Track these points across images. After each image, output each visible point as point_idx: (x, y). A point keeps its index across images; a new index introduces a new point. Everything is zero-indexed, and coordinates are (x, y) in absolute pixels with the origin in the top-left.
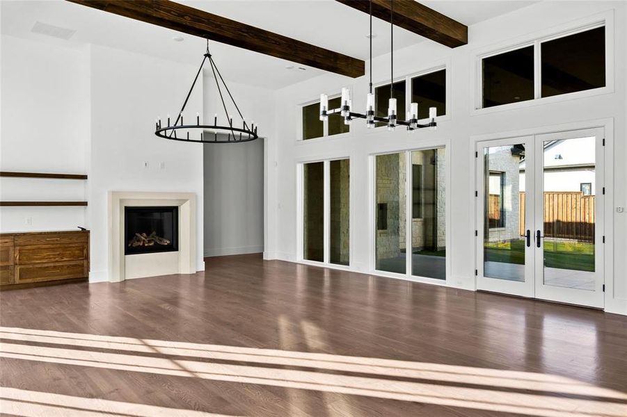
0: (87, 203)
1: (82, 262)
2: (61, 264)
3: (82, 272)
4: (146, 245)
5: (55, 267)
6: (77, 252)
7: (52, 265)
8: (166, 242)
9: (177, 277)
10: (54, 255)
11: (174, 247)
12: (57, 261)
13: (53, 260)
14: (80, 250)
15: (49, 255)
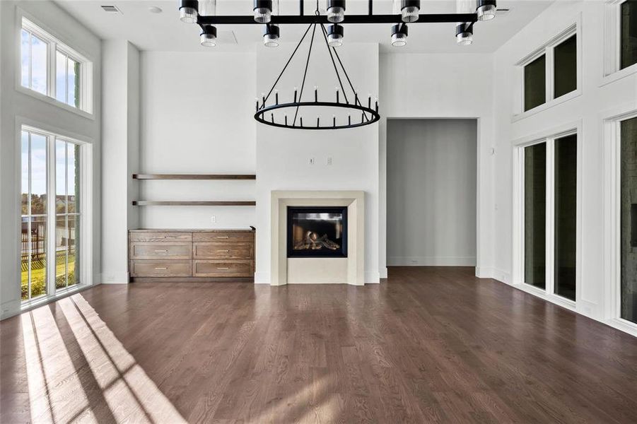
0: (255, 202)
1: (249, 261)
2: (230, 262)
3: (249, 271)
4: (313, 248)
5: (225, 264)
6: (244, 251)
7: (222, 262)
8: (335, 247)
9: (344, 287)
10: (224, 252)
11: (342, 253)
12: (226, 259)
13: (223, 257)
14: (246, 249)
15: (219, 253)
